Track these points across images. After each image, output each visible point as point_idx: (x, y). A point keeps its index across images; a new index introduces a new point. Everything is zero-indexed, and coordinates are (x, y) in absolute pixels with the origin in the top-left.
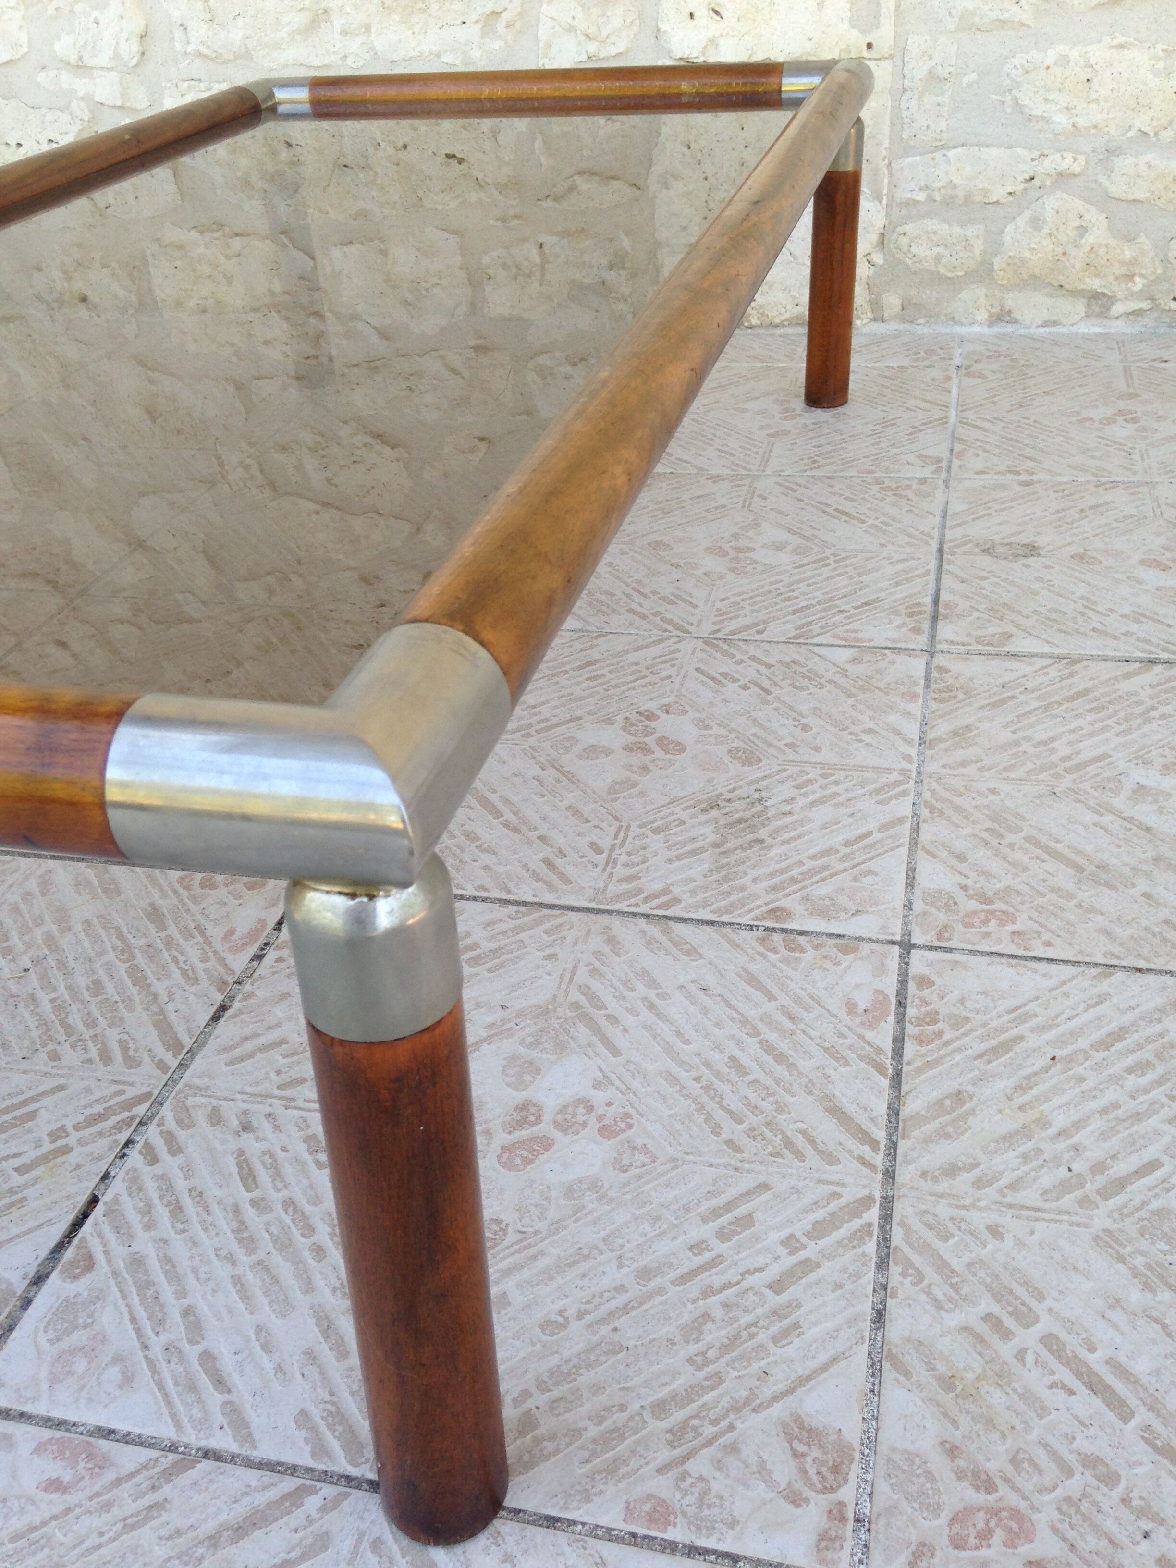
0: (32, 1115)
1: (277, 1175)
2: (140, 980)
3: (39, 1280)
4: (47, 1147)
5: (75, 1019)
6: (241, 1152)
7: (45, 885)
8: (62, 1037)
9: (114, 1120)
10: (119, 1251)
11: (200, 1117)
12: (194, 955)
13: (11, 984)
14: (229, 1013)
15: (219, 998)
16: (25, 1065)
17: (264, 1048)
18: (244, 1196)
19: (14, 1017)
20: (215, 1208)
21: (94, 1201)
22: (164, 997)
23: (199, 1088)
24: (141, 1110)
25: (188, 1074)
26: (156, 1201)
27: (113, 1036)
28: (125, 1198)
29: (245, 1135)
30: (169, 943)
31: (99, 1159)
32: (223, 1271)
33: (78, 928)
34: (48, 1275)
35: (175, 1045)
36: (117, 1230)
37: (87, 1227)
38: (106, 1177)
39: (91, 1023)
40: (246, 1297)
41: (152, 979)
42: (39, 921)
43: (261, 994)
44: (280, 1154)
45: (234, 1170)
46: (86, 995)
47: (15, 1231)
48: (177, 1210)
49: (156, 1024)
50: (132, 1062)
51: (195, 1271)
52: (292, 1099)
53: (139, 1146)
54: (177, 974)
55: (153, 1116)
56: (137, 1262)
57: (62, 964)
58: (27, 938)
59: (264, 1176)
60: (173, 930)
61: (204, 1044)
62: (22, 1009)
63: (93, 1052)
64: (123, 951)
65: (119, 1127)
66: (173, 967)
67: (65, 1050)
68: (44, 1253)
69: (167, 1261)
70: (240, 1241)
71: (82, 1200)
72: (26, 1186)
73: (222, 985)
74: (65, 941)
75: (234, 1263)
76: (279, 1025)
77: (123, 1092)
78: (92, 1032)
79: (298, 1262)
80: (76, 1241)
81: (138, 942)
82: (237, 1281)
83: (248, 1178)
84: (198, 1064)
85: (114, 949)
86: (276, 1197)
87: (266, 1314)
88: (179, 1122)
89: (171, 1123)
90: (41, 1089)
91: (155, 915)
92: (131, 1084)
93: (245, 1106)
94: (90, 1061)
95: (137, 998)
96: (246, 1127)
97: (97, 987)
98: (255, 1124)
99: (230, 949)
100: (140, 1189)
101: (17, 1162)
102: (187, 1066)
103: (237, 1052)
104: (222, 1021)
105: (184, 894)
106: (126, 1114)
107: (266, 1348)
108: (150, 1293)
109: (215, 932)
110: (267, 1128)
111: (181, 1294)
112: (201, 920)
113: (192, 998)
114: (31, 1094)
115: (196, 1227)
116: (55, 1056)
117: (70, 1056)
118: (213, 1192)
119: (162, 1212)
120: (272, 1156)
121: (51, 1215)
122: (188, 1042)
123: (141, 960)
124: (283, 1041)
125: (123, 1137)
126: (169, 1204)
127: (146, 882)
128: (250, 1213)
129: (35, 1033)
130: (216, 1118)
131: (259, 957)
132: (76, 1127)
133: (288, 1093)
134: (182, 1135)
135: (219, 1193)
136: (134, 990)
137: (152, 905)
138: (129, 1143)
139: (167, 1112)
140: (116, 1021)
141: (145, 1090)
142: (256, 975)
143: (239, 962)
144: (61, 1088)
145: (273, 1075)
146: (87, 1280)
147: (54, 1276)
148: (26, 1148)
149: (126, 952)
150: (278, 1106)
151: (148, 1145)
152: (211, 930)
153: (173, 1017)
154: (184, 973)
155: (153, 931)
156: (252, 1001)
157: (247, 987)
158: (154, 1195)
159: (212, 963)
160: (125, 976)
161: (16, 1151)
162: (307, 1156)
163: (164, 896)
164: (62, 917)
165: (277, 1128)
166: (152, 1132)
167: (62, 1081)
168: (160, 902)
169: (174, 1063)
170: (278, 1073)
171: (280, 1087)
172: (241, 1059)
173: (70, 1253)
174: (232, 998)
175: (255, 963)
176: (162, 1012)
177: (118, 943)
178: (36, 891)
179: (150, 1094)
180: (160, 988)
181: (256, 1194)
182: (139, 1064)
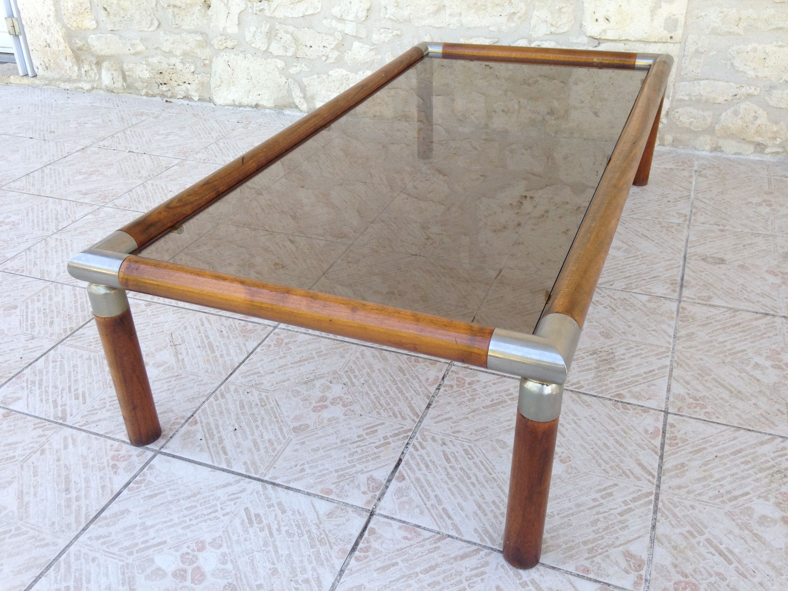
0: (376, 431)
1: (456, 460)
2: (401, 392)
3: (389, 481)
4: (383, 441)
5: (383, 402)
6: (444, 452)
7: (363, 355)
8: (380, 408)
9: (402, 436)
10: (411, 475)
11: (429, 439)
12: (417, 385)
13: (359, 388)
14: (432, 406)
15: (428, 401)
16: (370, 415)
17: (446, 419)
18: (447, 465)
19: (363, 399)
20: (438, 467)
21: (400, 460)
22: (410, 398)
23: (426, 429)
24: (410, 434)
25: (422, 424)
26: (420, 463)
27: (396, 409)
28: (410, 460)
29: (444, 446)
30: (408, 380)
31: (400, 447)
32: (444, 486)
33: (377, 371)
34: (392, 480)
35: (417, 415)
36: (410, 469)
37: (400, 467)
38: (403, 453)
39: (388, 404)
40: (453, 494)
41: (405, 392)
42: (363, 367)
43: (441, 401)
44: (456, 454)
45: (443, 457)
46: (385, 395)
47: (379, 465)
48: (427, 466)
49: (409, 407)
50: (404, 418)
51: (436, 485)
52: (457, 437)
53: (411, 445)
54: (413, 391)
55: (414, 436)
56: (418, 480)
57: (374, 383)
58: (361, 373)
59: (452, 460)
60: (408, 376)
61: (426, 416)
62: (364, 396)
63: (391, 413)
64: (393, 381)
65: (404, 438)
66: (411, 389)
67: (381, 411)
68: (389, 473)
69: (427, 481)
70: (449, 478)
71: (397, 459)
72: (379, 452)
73: (428, 397)
74: (373, 375)
75: (448, 484)
76: (449, 412)
77: (403, 428)
78: (389, 407)
79: (467, 487)
80: (398, 471)
81: (397, 379)
82: (450, 489)
83: (448, 460)
84: (425, 422)
85: (391, 380)
86: (457, 466)
87: (460, 500)
88: (423, 439)
89: (420, 440)
90: (377, 423)
91: (401, 369)
92: (405, 425)
93: (442, 437)
94: (390, 416)
95: (401, 398)
96: (444, 444)
97: (387, 392)
98: (447, 443)
99: (429, 385)
100: (414, 458)
101: (375, 445)
102: (422, 422)
103: (437, 420)
104: (430, 409)
105: (410, 364)
106: (405, 435)
107: (462, 509)
108: (424, 489)
109: (423, 378)
110: (451, 445)
111: (433, 491)
112: (417, 374)
113: (419, 400)
114: (374, 424)
115: (434, 472)
116: (379, 413)
117: (384, 414)
118: (437, 462)
119: (422, 466)
120: (454, 454)
121: (389, 462)
122: (421, 414)
123: (400, 385)
124: (451, 418)
125: (406, 441)
126: (424, 464)
127: (396, 358)
128: (450, 470)
129: (371, 405)
130: (434, 439)
131: (438, 389)
132: (391, 436)
133: (456, 435)
134: (424, 444)
135: (440, 463)
136: (399, 395)
137: (399, 366)
138: (408, 444)
139: (418, 435)
140: (396, 404)
141: (410, 428)
142: (439, 395)
143: (432, 389)
144: (383, 424)
145: (450, 428)
146: (404, 482)
147: (393, 480)
148: (376, 441)
149: (394, 381)
150: (453, 439)
151: (414, 445)
152: (421, 378)
153: (414, 405)
154: (415, 391)
155: (402, 376)
156: (439, 403)
157: (436, 399)
158: (419, 461)
159: (423, 389)
160: (396, 390)
161: (373, 441)
162: (465, 455)
163: (403, 364)
164: (370, 366)
165: (454, 445)
166: (414, 441)
167: (383, 422)
168: (402, 366)
169: (417, 420)
170: (451, 428)
171: (453, 433)
172: (438, 422)
173: (397, 474)
174: (432, 402)
175: (437, 391)
176: (410, 403)
177: (391, 378)
178: (360, 357)
179: (411, 429)
180: (407, 395)
181: (451, 464)
182: (406, 419)
